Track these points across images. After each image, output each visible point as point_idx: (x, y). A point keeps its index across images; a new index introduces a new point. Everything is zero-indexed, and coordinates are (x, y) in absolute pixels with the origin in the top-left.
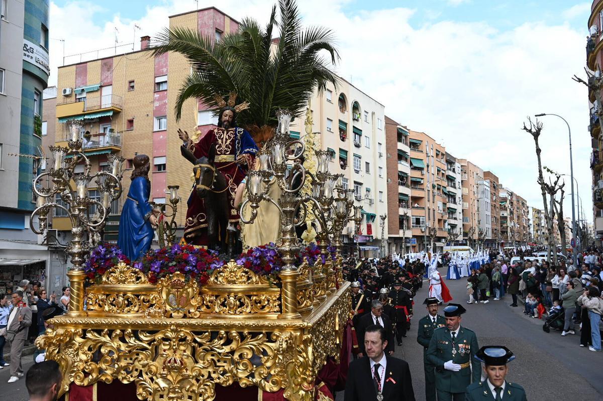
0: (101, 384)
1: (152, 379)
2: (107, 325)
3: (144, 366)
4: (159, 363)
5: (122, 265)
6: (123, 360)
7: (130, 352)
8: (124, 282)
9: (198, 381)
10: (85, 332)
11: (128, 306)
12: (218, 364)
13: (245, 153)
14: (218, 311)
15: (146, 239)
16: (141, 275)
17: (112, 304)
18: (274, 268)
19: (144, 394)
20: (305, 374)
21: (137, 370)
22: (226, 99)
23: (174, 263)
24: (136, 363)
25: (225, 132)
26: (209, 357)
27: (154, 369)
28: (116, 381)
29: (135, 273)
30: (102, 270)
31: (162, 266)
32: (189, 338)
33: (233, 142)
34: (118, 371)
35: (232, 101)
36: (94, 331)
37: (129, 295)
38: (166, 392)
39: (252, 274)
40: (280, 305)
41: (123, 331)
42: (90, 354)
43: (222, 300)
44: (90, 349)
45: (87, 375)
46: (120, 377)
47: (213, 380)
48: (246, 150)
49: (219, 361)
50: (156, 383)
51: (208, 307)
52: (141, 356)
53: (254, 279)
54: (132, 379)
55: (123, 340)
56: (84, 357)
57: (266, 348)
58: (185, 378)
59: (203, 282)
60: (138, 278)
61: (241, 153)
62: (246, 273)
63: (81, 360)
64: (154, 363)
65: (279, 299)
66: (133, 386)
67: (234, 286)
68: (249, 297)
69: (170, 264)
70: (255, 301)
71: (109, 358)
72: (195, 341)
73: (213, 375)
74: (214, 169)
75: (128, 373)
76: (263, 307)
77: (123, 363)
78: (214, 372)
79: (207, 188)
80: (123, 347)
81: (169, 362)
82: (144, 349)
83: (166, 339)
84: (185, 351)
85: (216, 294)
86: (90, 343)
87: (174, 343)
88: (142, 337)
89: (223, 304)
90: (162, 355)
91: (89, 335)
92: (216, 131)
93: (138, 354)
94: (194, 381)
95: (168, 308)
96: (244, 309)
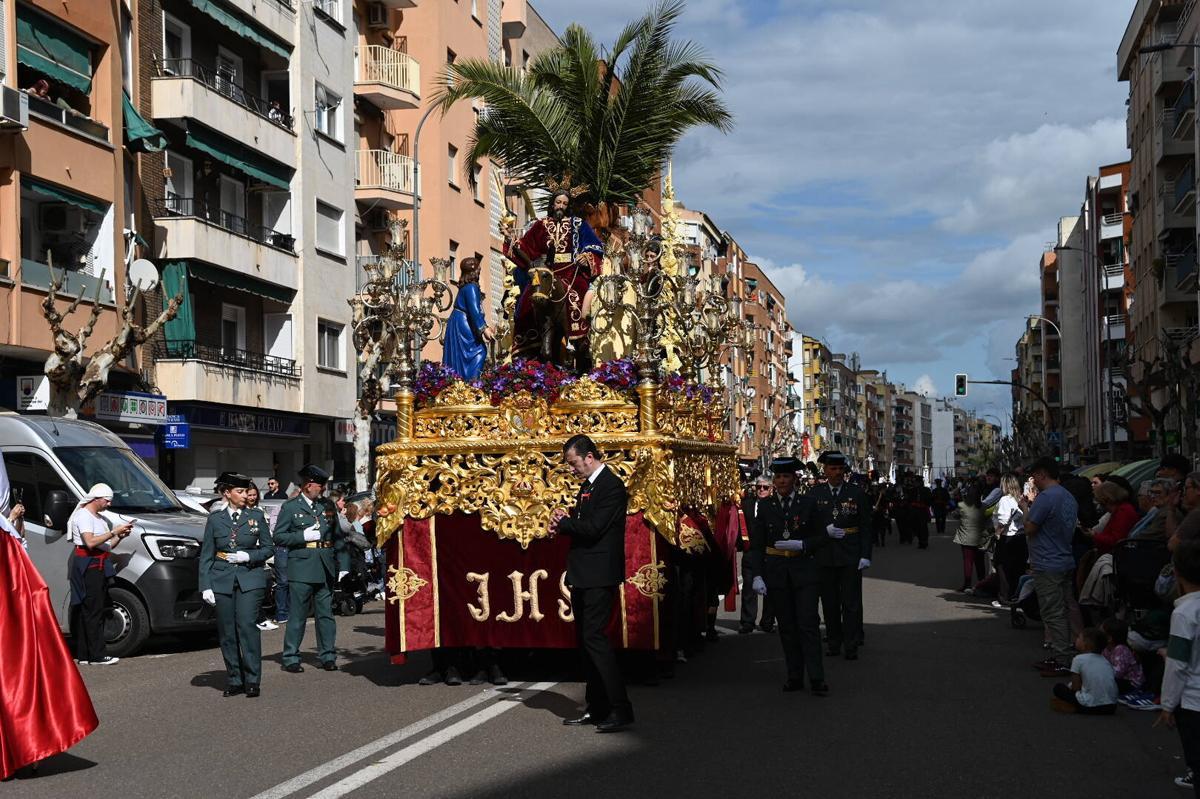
0: (440, 516)
1: (498, 508)
2: (447, 449)
3: (488, 493)
4: (506, 489)
5: (460, 385)
6: (464, 487)
7: (473, 478)
8: (462, 402)
9: (550, 506)
10: (420, 458)
11: (468, 429)
12: (572, 487)
13: (586, 251)
14: (569, 430)
15: (479, 357)
16: (482, 394)
17: (449, 427)
18: (630, 382)
19: (490, 523)
20: (666, 492)
21: (480, 498)
22: (559, 181)
23: (519, 380)
24: (480, 490)
25: (559, 225)
26: (562, 480)
27: (501, 495)
28: (458, 511)
29: (475, 392)
30: (435, 391)
31: (506, 384)
32: (540, 460)
33: (570, 236)
34: (459, 501)
35: (566, 181)
36: (429, 457)
37: (470, 416)
38: (513, 522)
39: (607, 390)
40: (638, 424)
41: (464, 456)
42: (427, 483)
43: (575, 418)
44: (426, 478)
45: (424, 506)
46: (462, 507)
47: (566, 503)
48: (587, 247)
49: (573, 484)
50: (503, 511)
51: (558, 428)
52: (485, 483)
53: (609, 395)
54: (475, 509)
55: (463, 465)
56: (419, 487)
57: (624, 468)
58: (535, 504)
59: (553, 399)
60: (478, 398)
61: (580, 251)
62: (601, 388)
63: (417, 491)
64: (501, 489)
65: (638, 417)
66: (477, 515)
67: (588, 402)
68: (605, 414)
69: (515, 381)
70: (611, 419)
71: (449, 487)
72: (546, 463)
73: (566, 499)
74: (552, 273)
75: (472, 501)
76: (619, 426)
77: (465, 491)
78: (568, 496)
79: (545, 297)
80: (464, 473)
81: (519, 486)
82: (490, 474)
83: (515, 462)
84: (534, 474)
85: (568, 412)
86: (425, 471)
87: (524, 466)
88: (485, 460)
89: (576, 423)
90: (509, 481)
91: (425, 462)
92: (546, 222)
93: (481, 481)
94: (546, 507)
95: (513, 431)
96: (599, 426)
